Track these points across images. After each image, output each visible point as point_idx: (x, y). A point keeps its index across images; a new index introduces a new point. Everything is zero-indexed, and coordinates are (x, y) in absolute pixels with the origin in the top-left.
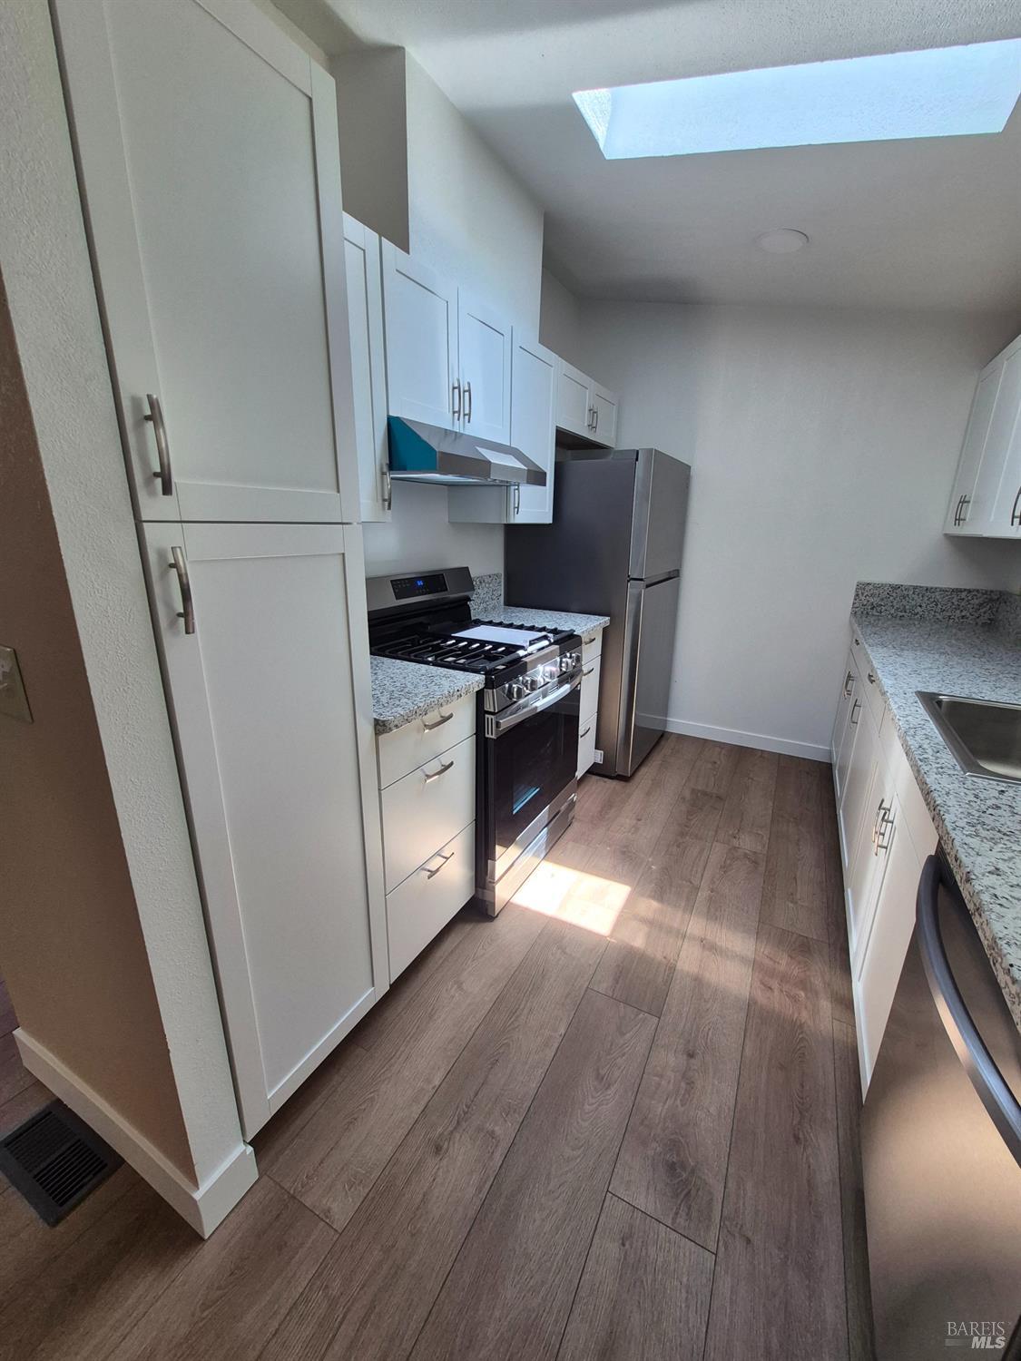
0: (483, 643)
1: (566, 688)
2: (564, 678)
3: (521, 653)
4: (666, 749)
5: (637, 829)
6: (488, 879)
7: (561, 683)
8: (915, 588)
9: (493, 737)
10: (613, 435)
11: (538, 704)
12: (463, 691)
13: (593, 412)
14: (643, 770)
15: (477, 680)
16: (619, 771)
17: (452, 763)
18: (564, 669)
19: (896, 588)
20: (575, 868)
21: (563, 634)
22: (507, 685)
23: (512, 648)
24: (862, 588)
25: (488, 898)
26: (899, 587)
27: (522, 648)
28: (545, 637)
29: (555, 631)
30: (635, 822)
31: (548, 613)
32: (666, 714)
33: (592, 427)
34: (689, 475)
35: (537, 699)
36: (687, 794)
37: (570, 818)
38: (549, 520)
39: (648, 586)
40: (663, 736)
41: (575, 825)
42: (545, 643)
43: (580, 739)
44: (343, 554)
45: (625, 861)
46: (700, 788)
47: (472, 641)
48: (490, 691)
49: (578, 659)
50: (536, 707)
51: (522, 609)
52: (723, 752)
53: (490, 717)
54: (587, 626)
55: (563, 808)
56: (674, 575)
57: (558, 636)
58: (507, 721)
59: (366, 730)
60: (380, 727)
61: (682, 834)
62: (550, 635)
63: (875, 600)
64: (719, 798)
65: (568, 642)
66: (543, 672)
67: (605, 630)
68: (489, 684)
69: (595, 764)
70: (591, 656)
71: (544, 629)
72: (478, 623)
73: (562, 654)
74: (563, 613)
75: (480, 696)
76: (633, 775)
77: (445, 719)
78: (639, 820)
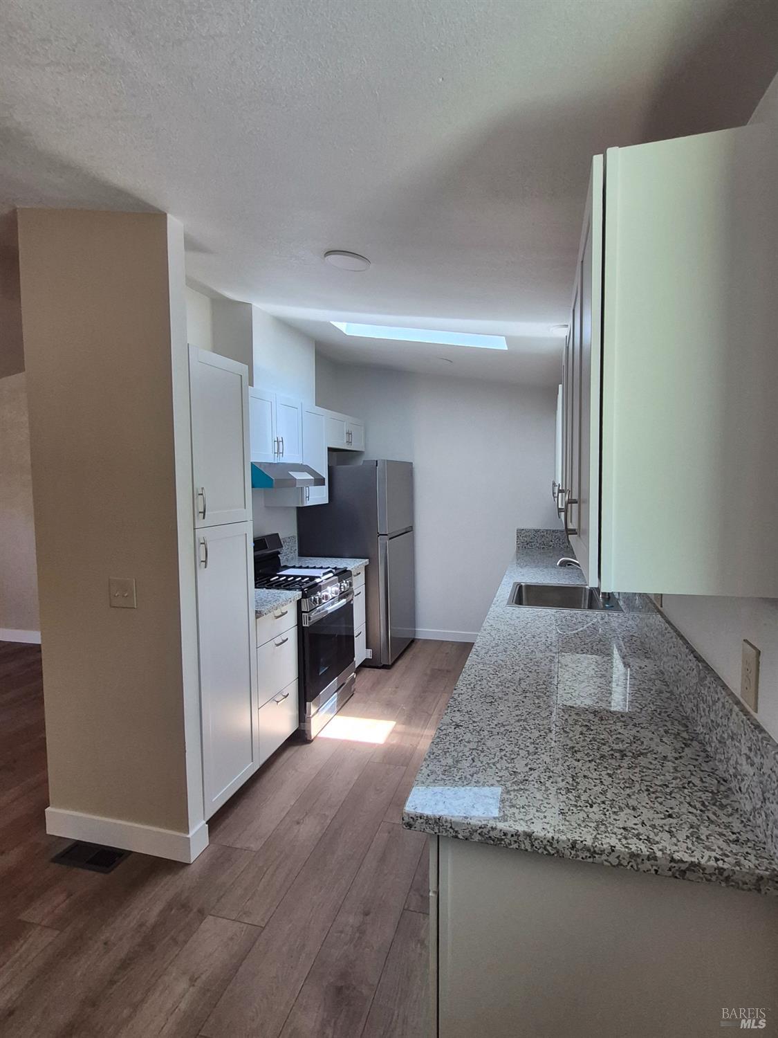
0: (296, 577)
1: (344, 601)
2: (343, 595)
3: (318, 580)
4: (415, 649)
5: (395, 692)
6: (307, 716)
7: (340, 599)
8: (547, 530)
9: (308, 625)
10: (363, 444)
11: (328, 609)
12: (292, 599)
13: (349, 434)
14: (400, 662)
15: (297, 594)
16: (384, 662)
17: (287, 639)
18: (343, 590)
19: (537, 531)
20: (358, 717)
21: (341, 570)
22: (313, 598)
23: (312, 578)
24: (520, 532)
25: (307, 729)
26: (539, 531)
27: (319, 577)
28: (331, 572)
29: (335, 568)
30: (394, 689)
31: (329, 559)
32: (415, 627)
33: (349, 442)
34: (412, 468)
35: (328, 606)
36: (429, 672)
37: (352, 690)
38: (327, 502)
39: (390, 539)
40: (413, 641)
41: (356, 695)
42: (331, 575)
43: (355, 638)
44: (246, 534)
45: (389, 708)
46: (436, 667)
47: (288, 576)
48: (305, 600)
49: (351, 584)
50: (327, 611)
51: (311, 558)
52: (454, 647)
53: (305, 614)
54: (355, 565)
55: (347, 681)
56: (410, 530)
57: (338, 571)
58: (315, 616)
59: (252, 615)
60: (258, 614)
61: (424, 692)
62: (334, 570)
63: (528, 539)
64: (448, 671)
65: (343, 574)
66: (331, 590)
67: (366, 567)
68: (304, 596)
69: (366, 660)
70: (359, 584)
71: (329, 568)
72: (286, 567)
73: (340, 581)
74: (339, 559)
75: (299, 603)
76: (393, 664)
77: (283, 614)
78: (397, 688)
